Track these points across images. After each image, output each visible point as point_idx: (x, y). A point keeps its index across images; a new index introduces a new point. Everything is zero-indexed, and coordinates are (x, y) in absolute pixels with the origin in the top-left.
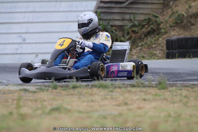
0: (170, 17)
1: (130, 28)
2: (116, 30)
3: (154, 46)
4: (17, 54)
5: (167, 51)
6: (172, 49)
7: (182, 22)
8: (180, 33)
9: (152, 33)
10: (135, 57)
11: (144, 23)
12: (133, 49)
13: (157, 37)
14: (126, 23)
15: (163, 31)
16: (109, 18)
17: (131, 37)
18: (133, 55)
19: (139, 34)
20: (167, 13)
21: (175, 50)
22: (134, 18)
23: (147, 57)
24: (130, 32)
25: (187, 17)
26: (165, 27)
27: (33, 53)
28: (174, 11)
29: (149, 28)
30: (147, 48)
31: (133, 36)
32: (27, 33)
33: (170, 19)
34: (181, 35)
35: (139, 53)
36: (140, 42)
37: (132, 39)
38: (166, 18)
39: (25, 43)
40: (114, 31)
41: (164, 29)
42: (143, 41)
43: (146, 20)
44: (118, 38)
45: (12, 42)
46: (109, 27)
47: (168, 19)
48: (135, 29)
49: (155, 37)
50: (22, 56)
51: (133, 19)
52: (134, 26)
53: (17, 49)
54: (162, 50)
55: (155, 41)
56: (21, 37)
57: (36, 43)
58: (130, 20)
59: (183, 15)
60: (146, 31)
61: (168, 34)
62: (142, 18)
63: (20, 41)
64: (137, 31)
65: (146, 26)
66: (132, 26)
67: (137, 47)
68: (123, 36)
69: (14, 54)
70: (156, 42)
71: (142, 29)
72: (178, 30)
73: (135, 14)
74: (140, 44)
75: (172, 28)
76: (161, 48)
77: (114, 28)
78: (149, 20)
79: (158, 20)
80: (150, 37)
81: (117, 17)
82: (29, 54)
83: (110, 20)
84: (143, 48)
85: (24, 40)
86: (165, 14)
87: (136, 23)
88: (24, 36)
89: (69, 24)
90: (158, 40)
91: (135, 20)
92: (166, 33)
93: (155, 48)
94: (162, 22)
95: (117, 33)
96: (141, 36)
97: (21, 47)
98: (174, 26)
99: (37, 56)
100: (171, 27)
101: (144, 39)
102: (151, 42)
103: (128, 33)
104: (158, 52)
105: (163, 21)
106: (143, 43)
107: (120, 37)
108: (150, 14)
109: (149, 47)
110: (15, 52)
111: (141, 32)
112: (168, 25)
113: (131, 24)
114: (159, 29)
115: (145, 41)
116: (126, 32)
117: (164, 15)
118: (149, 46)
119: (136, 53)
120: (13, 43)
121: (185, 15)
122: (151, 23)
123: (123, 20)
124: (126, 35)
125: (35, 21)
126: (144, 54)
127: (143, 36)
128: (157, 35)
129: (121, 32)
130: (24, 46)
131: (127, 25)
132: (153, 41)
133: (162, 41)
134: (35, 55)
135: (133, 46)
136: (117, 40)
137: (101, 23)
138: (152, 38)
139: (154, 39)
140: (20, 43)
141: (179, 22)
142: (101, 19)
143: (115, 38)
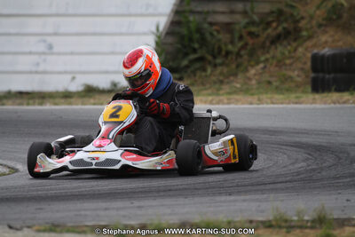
0: (318, 8)
1: (245, 27)
2: (218, 32)
3: (288, 62)
4: (36, 72)
5: (312, 75)
6: (323, 71)
7: (340, 17)
8: (336, 37)
9: (286, 38)
10: (254, 82)
11: (270, 19)
12: (249, 68)
13: (294, 44)
14: (238, 17)
15: (304, 33)
16: (206, 10)
17: (246, 44)
18: (250, 79)
19: (261, 39)
22: (252, 10)
23: (275, 84)
24: (244, 34)
25: (350, 9)
26: (309, 26)
27: (66, 72)
29: (280, 29)
30: (276, 66)
31: (250, 42)
32: (56, 34)
33: (318, 12)
34: (338, 41)
35: (261, 74)
36: (263, 54)
37: (249, 47)
38: (311, 9)
39: (53, 54)
40: (215, 33)
41: (307, 30)
42: (268, 52)
43: (272, 12)
44: (223, 47)
45: (27, 50)
46: (206, 26)
47: (315, 12)
48: (253, 29)
49: (289, 44)
50: (47, 77)
51: (250, 12)
52: (253, 23)
53: (38, 64)
54: (303, 69)
55: (290, 52)
56: (45, 41)
57: (72, 53)
58: (245, 13)
59: (342, 5)
60: (274, 33)
61: (314, 41)
62: (265, 8)
63: (42, 48)
64: (256, 33)
65: (274, 25)
66: (248, 24)
67: (258, 63)
68: (232, 42)
69: (31, 72)
70: (293, 55)
71: (265, 29)
72: (332, 33)
73: (253, 2)
74: (263, 58)
75: (323, 28)
76: (300, 65)
77: (215, 27)
78: (280, 12)
79: (295, 14)
80: (281, 44)
81: (220, 7)
82: (60, 73)
83: (208, 13)
84: (268, 66)
85: (50, 47)
86: (308, 2)
87: (256, 18)
88: (50, 39)
89: (133, 19)
90: (295, 50)
91: (253, 13)
92: (310, 37)
93: (291, 65)
94: (303, 18)
95: (221, 36)
96: (264, 43)
97: (45, 60)
98: (326, 26)
99: (74, 78)
100: (320, 26)
101: (269, 48)
102: (283, 54)
103: (241, 38)
104: (296, 73)
105: (304, 14)
106: (268, 56)
107: (226, 45)
108: (280, 3)
109: (280, 64)
110: (34, 69)
111: (265, 35)
112: (314, 23)
113: (246, 20)
114: (298, 30)
115: (272, 53)
116: (237, 35)
117: (307, 4)
118: (279, 61)
119: (255, 75)
120: (30, 53)
121: (345, 4)
122: (282, 18)
123: (232, 12)
124: (236, 40)
125: (71, 11)
126: (271, 76)
127: (268, 44)
128: (295, 40)
129: (228, 36)
130: (50, 58)
131: (239, 23)
132: (287, 53)
133: (305, 52)
134: (69, 77)
135: (249, 61)
136: (220, 49)
137: (191, 18)
138: (285, 47)
139: (289, 48)
140: (44, 53)
141: (334, 17)
142: (192, 12)
143: (216, 47)
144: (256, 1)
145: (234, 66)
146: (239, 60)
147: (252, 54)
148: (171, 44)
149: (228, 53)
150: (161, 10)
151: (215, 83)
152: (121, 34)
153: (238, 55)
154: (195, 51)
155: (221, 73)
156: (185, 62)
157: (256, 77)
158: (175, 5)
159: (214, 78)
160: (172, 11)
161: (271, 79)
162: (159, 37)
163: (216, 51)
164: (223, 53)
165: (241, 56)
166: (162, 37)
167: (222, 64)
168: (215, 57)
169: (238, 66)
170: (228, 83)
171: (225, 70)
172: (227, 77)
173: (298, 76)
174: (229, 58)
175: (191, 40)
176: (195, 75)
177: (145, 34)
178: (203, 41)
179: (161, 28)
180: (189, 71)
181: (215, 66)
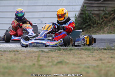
1: (103, 15)
2: (95, 16)
10: (106, 32)
11: (112, 13)
12: (105, 28)
14: (101, 12)
16: (91, 9)
17: (104, 21)
18: (105, 31)
19: (108, 19)
23: (113, 33)
24: (103, 17)
30: (113, 27)
31: (105, 20)
32: (43, 18)
35: (109, 30)
36: (109, 23)
37: (105, 22)
39: (42, 24)
40: (94, 17)
42: (111, 23)
43: (112, 10)
44: (96, 21)
46: (91, 14)
51: (105, 10)
52: (106, 14)
53: (38, 27)
56: (40, 20)
58: (104, 11)
60: (113, 17)
62: (110, 9)
64: (107, 17)
65: (113, 14)
66: (104, 14)
67: (107, 26)
68: (99, 20)
71: (111, 16)
74: (109, 25)
77: (94, 15)
81: (96, 9)
83: (92, 10)
84: (111, 27)
85: (42, 22)
87: (107, 12)
88: (41, 19)
91: (106, 11)
95: (96, 18)
96: (110, 20)
97: (40, 26)
101: (111, 22)
103: (102, 18)
106: (111, 24)
107: (97, 21)
111: (110, 18)
113: (104, 13)
116: (101, 18)
119: (107, 30)
123: (99, 10)
124: (101, 19)
125: (48, 11)
126: (112, 30)
127: (111, 20)
129: (98, 18)
131: (102, 14)
135: (105, 26)
136: (95, 22)
137: (86, 12)
140: (40, 24)
142: (86, 10)
143: (94, 21)
144: (107, 7)
145: (100, 27)
146: (102, 25)
147: (106, 24)
148: (80, 20)
149: (98, 23)
150: (76, 10)
151: (94, 32)
153: (101, 24)
154: (87, 22)
155: (96, 30)
156: (84, 26)
157: (107, 31)
158: (81, 8)
159: (93, 31)
160: (80, 10)
161: (112, 31)
163: (94, 22)
164: (97, 23)
165: (102, 24)
166: (77, 18)
167: (96, 27)
168: (94, 25)
169: (101, 27)
170: (98, 32)
171: (97, 29)
172: (98, 31)
174: (98, 25)
175: (86, 19)
176: (87, 30)
178: (90, 19)
179: (77, 15)
180: (85, 29)
181: (94, 27)
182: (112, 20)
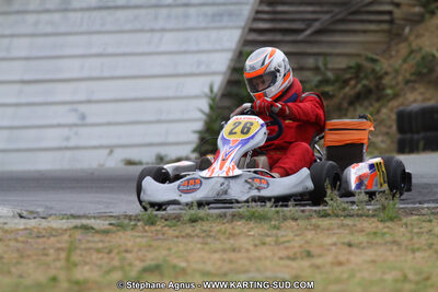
0: (405, 61)
1: (317, 86)
4: (67, 148)
5: (398, 136)
6: (411, 131)
7: (432, 70)
8: (428, 95)
9: (366, 97)
11: (348, 76)
13: (377, 105)
14: (308, 75)
15: (389, 91)
19: (336, 101)
20: (398, 51)
21: (418, 132)
22: (325, 65)
26: (394, 83)
27: (101, 147)
28: (414, 47)
29: (359, 86)
32: (89, 102)
33: (405, 66)
34: (429, 100)
38: (397, 63)
39: (86, 125)
41: (391, 87)
43: (350, 68)
45: (55, 122)
47: (401, 65)
48: (329, 89)
49: (371, 105)
50: (79, 154)
51: (322, 67)
53: (68, 139)
54: (387, 134)
56: (76, 110)
57: (109, 124)
58: (316, 69)
59: (433, 56)
60: (352, 93)
61: (401, 100)
62: (342, 63)
63: (73, 119)
64: (331, 93)
65: (353, 82)
66: (321, 82)
69: (60, 149)
70: (375, 117)
71: (343, 88)
72: (422, 90)
73: (325, 55)
75: (411, 85)
76: (385, 130)
78: (359, 68)
79: (378, 68)
80: (361, 105)
82: (95, 148)
85: (83, 117)
86: (393, 53)
87: (330, 75)
88: (82, 108)
89: (181, 80)
90: (378, 111)
91: (327, 69)
92: (396, 96)
94: (386, 73)
96: (340, 104)
97: (76, 133)
98: (415, 82)
99: (111, 152)
100: (407, 82)
101: (347, 110)
104: (380, 138)
105: (389, 70)
108: (358, 55)
110: (64, 144)
111: (341, 95)
112: (400, 78)
113: (318, 78)
114: (380, 88)
117: (391, 57)
120: (59, 126)
121: (437, 54)
122: (362, 75)
123: (301, 69)
125: (106, 74)
127: (345, 105)
128: (378, 100)
130: (82, 130)
131: (310, 81)
133: (388, 113)
134: (107, 151)
138: (366, 108)
139: (371, 109)
140: (76, 125)
141: (425, 71)
144: (330, 55)
148: (228, 108)
152: (168, 98)
158: (232, 60)
160: (229, 67)
162: (213, 100)
166: (218, 98)
173: (382, 142)
177: (196, 97)
179: (216, 89)
182: (351, 103)
